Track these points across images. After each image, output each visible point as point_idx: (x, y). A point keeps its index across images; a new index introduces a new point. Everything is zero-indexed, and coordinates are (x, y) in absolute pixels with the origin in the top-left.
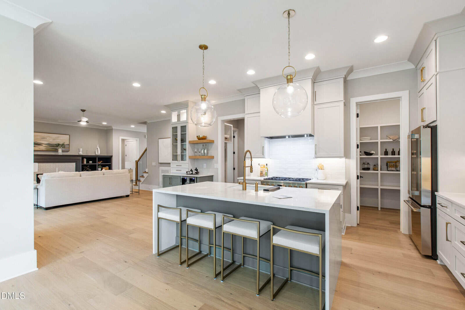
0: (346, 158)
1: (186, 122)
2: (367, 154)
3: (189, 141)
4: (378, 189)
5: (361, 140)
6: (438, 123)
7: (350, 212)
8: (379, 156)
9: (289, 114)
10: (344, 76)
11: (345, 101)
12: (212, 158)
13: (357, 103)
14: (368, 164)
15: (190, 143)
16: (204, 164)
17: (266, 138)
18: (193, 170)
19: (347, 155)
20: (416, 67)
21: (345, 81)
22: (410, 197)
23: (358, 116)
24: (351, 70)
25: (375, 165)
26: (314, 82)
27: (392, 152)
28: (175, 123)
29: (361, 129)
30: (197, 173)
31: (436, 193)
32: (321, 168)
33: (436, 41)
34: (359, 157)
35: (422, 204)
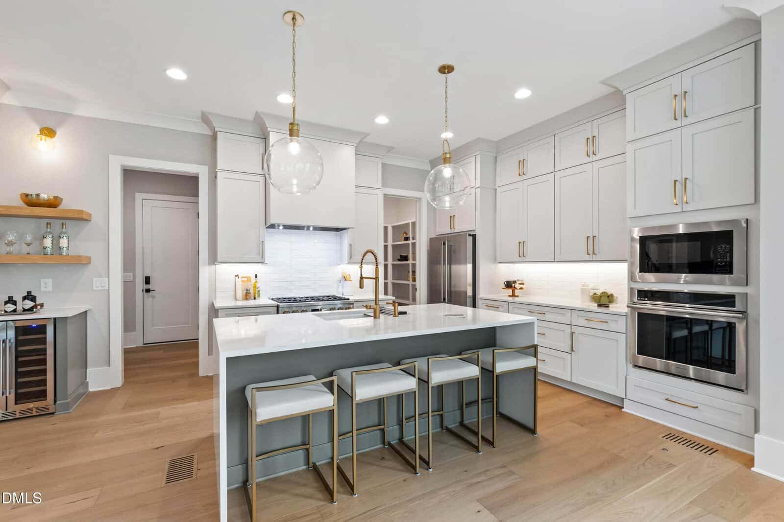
6: (477, 233)
12: (85, 261)
16: (43, 281)
32: (347, 278)
33: (475, 157)
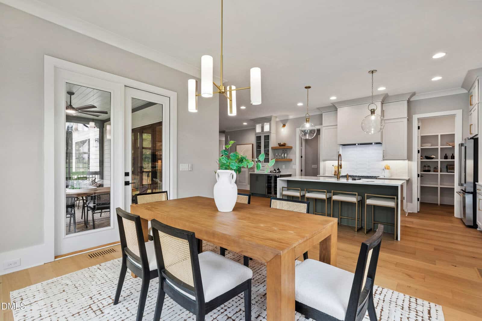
0: (408, 161)
1: (270, 132)
2: (427, 158)
3: (272, 148)
4: (437, 188)
5: (421, 146)
6: (479, 136)
7: (411, 202)
8: (439, 160)
9: (372, 132)
10: (408, 99)
11: (408, 117)
12: (291, 160)
13: (418, 118)
14: (429, 166)
15: (273, 148)
17: (341, 146)
18: (276, 170)
19: (409, 158)
20: (469, 92)
21: (409, 102)
22: (462, 190)
23: (419, 128)
24: (414, 94)
25: (435, 168)
26: (382, 104)
27: (452, 156)
28: (259, 133)
29: (422, 137)
30: (279, 172)
31: (476, 183)
32: (387, 168)
33: (478, 80)
34: (419, 160)
35: (467, 191)
